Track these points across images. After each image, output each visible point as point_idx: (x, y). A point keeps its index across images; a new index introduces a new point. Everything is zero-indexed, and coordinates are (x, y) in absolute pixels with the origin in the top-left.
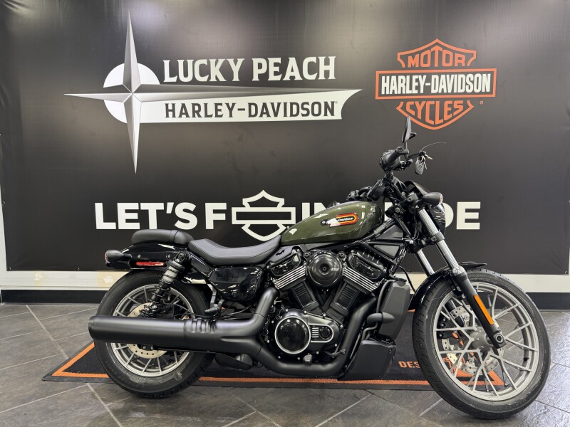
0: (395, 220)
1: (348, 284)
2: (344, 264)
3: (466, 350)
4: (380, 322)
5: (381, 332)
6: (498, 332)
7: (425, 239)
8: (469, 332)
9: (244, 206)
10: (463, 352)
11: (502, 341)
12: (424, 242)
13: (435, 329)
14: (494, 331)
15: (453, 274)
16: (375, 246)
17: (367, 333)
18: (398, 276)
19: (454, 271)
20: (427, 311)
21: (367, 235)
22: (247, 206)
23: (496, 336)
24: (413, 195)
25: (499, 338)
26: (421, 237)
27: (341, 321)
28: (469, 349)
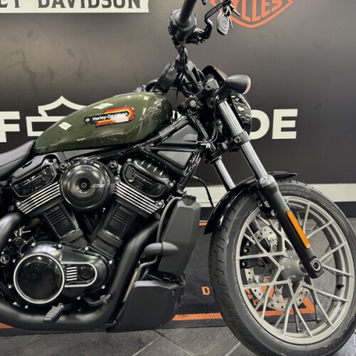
0: (188, 118)
1: (120, 205)
2: (117, 178)
3: (275, 282)
4: (161, 255)
5: (160, 268)
6: (315, 257)
7: (226, 142)
8: (278, 258)
9: (40, 115)
10: (271, 285)
11: (319, 268)
12: (224, 145)
13: (238, 257)
14: (311, 257)
15: (260, 185)
16: (159, 153)
17: (144, 268)
18: (190, 191)
19: (262, 181)
20: (228, 234)
21: (149, 137)
22: (44, 114)
23: (312, 263)
24: (212, 83)
25: (316, 265)
26: (220, 139)
27: (111, 254)
28: (278, 280)
